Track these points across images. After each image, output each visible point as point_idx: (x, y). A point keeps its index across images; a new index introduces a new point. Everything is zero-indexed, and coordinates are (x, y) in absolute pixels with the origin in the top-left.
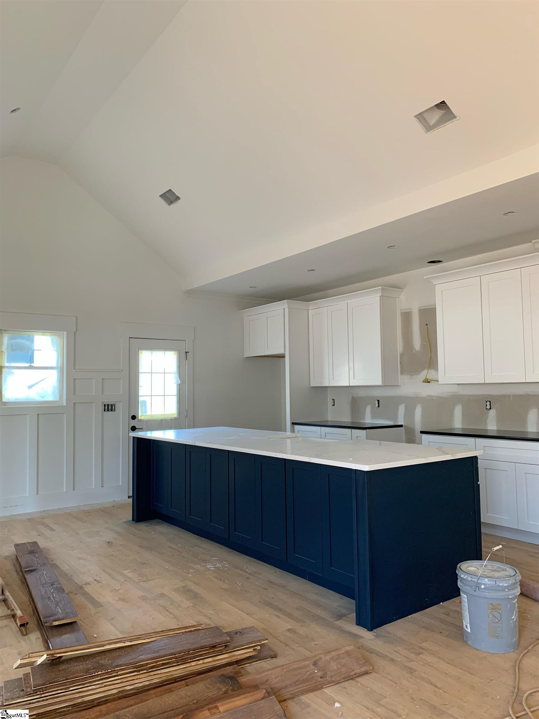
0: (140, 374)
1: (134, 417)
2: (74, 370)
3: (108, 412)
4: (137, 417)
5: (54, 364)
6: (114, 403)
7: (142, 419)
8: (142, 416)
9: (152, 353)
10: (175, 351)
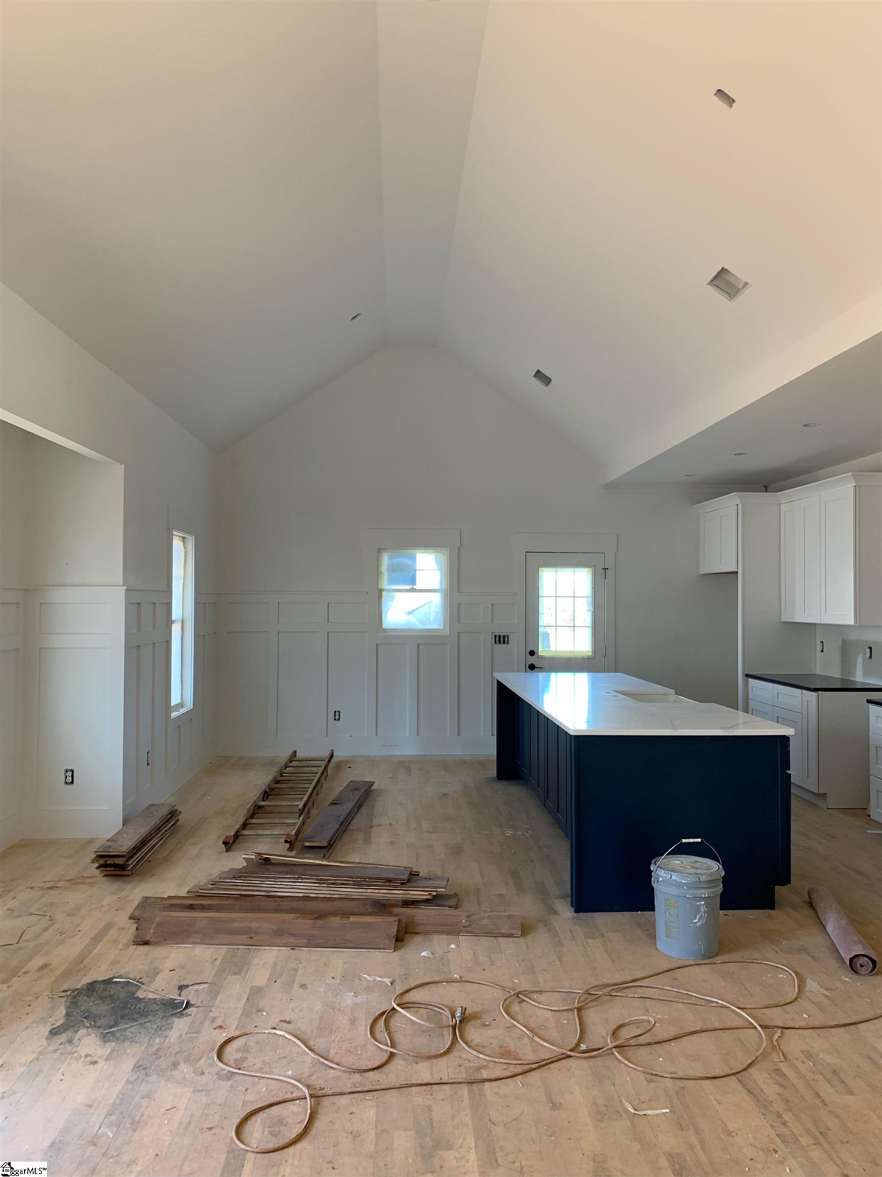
0: (540, 598)
1: (532, 653)
2: (459, 594)
3: (500, 645)
4: (536, 652)
5: (437, 587)
6: (507, 634)
7: (543, 656)
8: (542, 651)
9: (556, 572)
10: (589, 567)
